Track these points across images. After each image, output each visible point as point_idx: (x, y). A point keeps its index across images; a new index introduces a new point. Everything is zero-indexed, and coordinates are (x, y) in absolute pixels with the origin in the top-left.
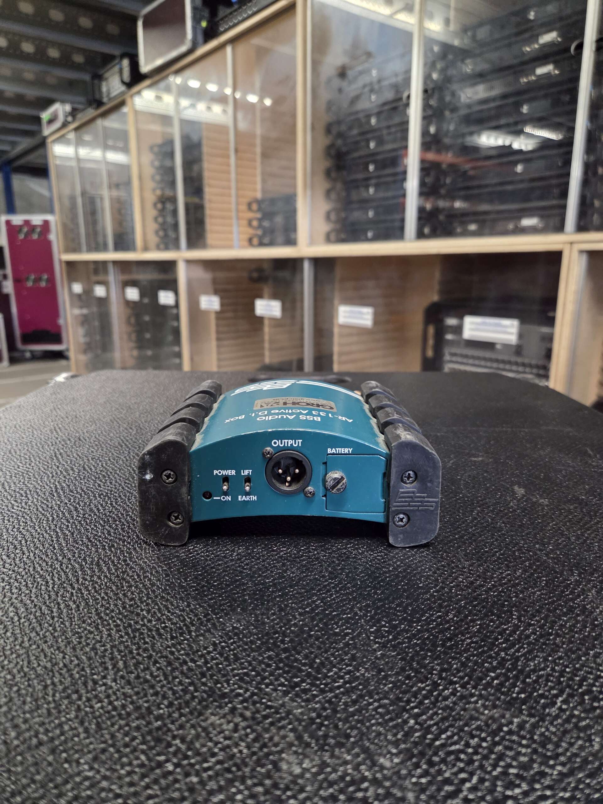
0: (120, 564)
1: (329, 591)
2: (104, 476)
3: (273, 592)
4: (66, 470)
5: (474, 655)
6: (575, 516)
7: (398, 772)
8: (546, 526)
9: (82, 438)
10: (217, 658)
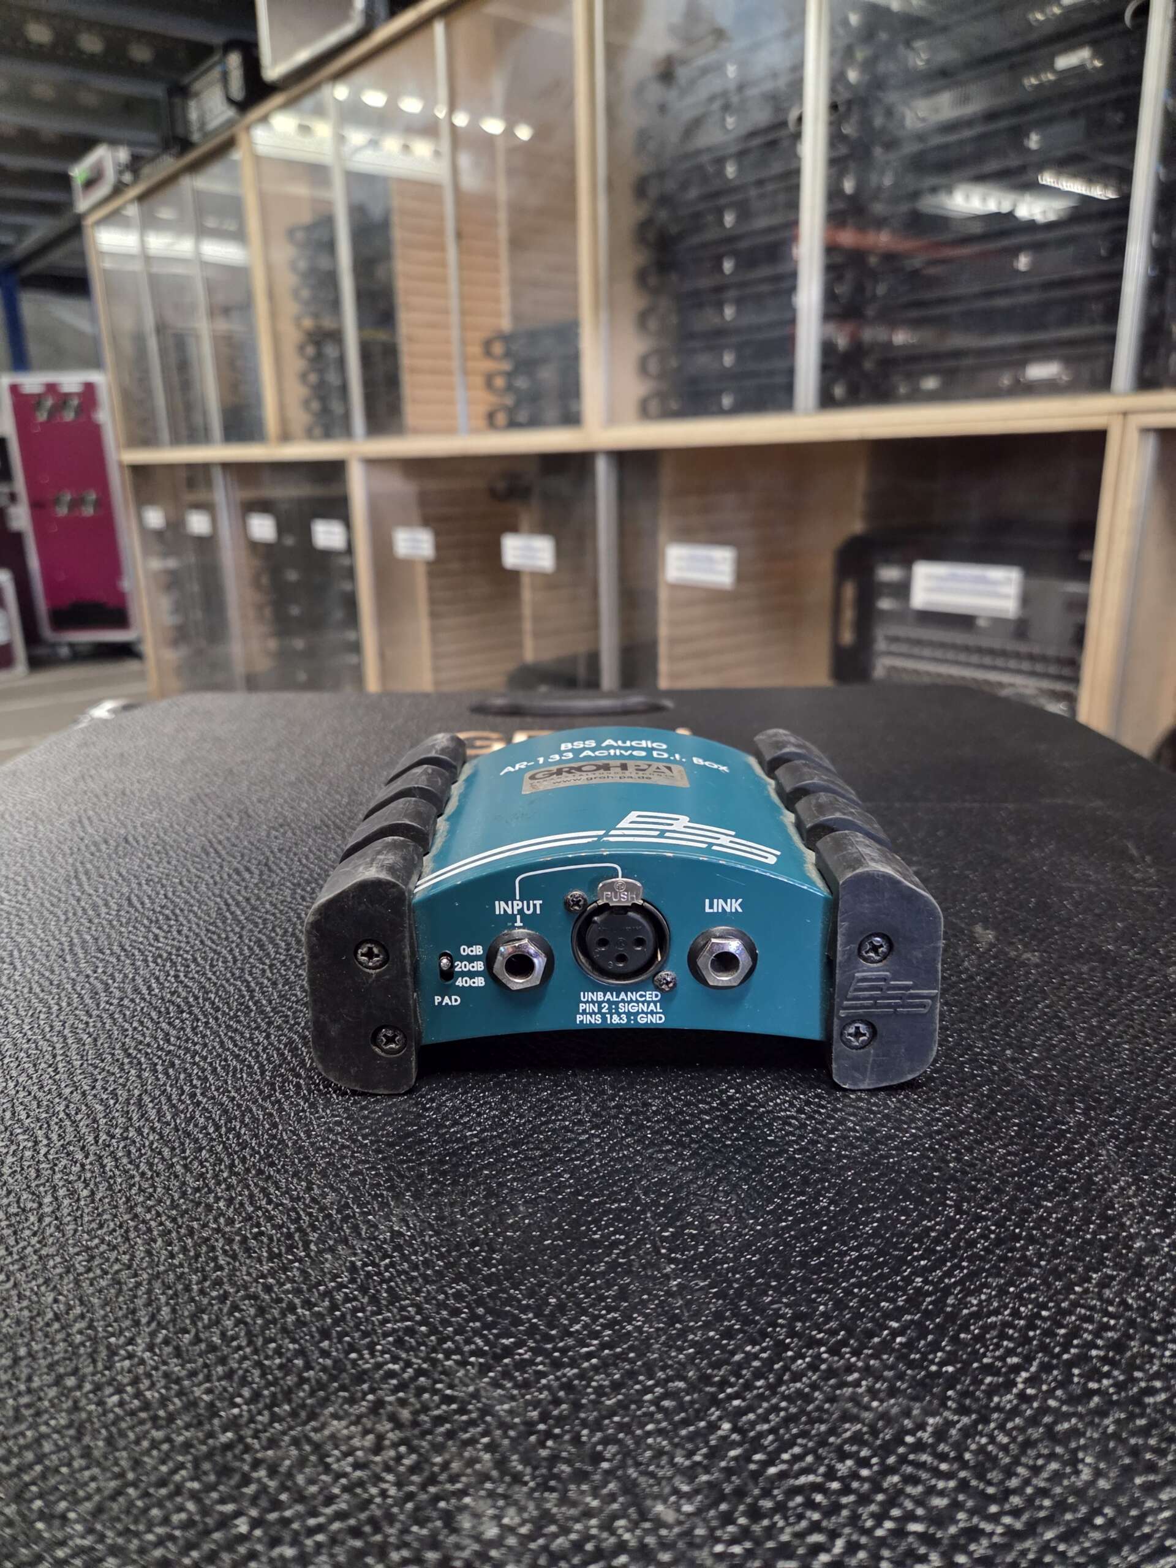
0: (183, 1102)
1: (588, 1153)
2: (168, 918)
3: (478, 1156)
4: (95, 907)
5: (860, 1285)
6: (1091, 987)
7: (689, 1533)
8: (1030, 1010)
9: (131, 839)
10: (355, 1299)
